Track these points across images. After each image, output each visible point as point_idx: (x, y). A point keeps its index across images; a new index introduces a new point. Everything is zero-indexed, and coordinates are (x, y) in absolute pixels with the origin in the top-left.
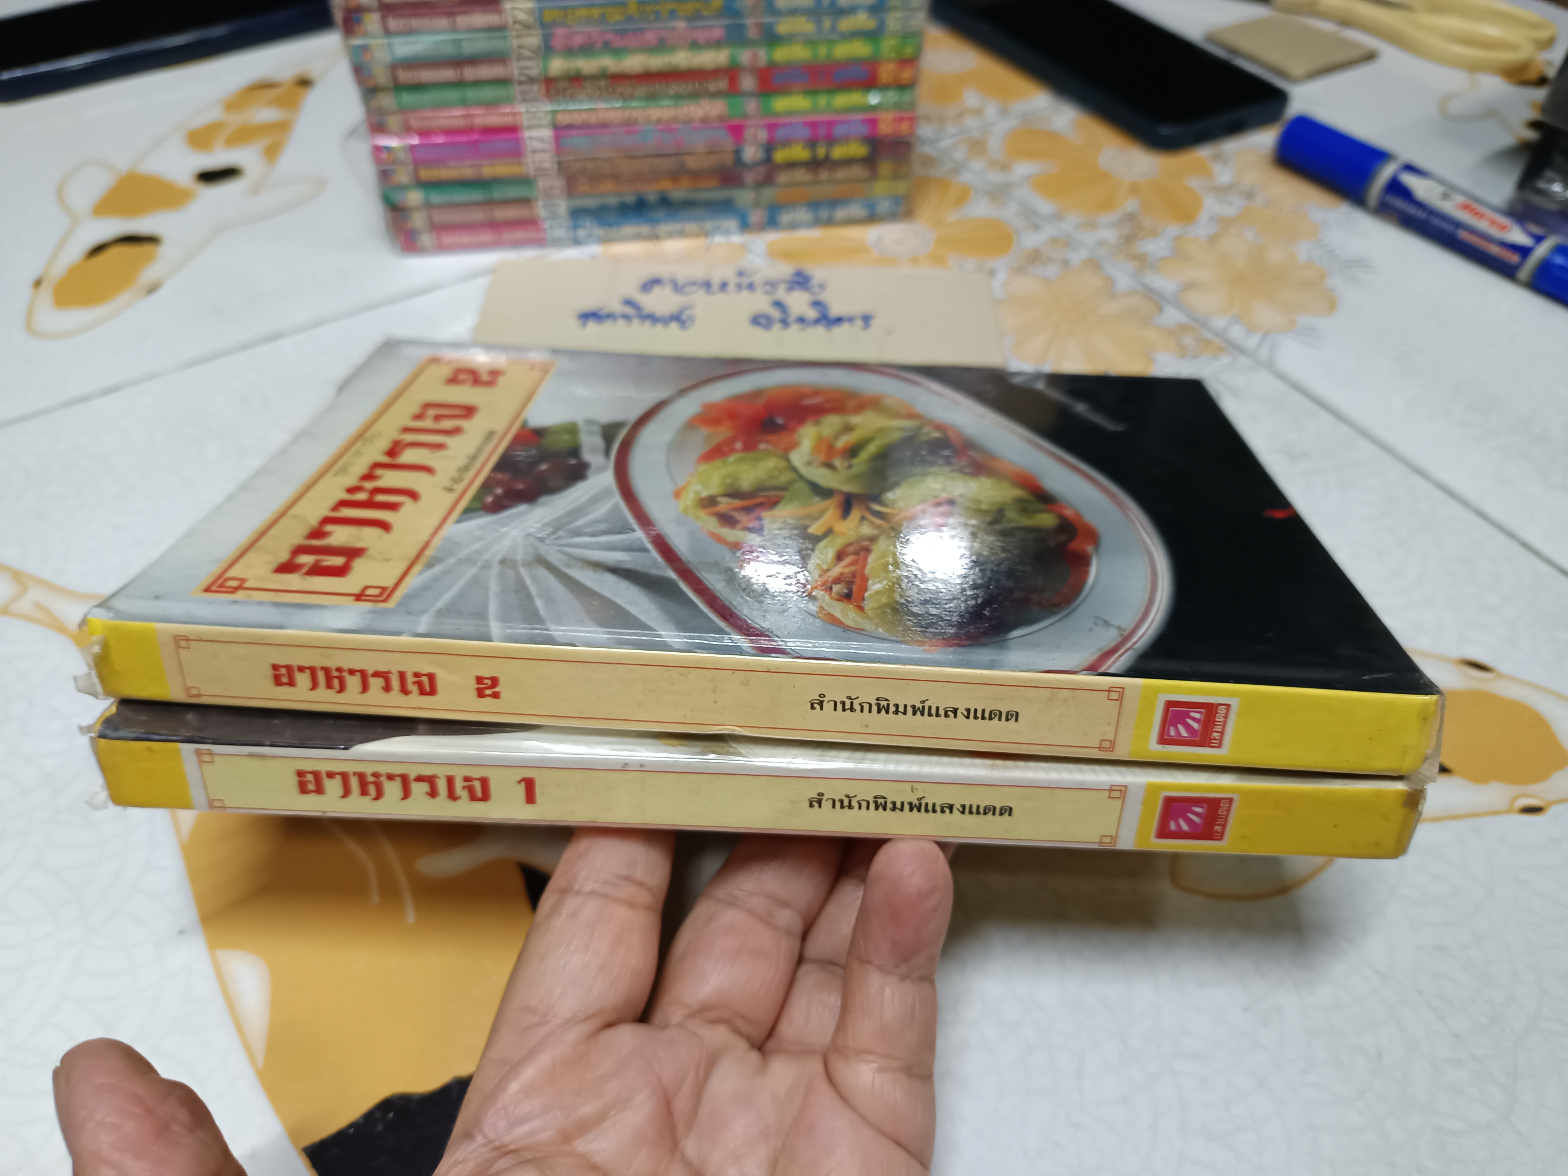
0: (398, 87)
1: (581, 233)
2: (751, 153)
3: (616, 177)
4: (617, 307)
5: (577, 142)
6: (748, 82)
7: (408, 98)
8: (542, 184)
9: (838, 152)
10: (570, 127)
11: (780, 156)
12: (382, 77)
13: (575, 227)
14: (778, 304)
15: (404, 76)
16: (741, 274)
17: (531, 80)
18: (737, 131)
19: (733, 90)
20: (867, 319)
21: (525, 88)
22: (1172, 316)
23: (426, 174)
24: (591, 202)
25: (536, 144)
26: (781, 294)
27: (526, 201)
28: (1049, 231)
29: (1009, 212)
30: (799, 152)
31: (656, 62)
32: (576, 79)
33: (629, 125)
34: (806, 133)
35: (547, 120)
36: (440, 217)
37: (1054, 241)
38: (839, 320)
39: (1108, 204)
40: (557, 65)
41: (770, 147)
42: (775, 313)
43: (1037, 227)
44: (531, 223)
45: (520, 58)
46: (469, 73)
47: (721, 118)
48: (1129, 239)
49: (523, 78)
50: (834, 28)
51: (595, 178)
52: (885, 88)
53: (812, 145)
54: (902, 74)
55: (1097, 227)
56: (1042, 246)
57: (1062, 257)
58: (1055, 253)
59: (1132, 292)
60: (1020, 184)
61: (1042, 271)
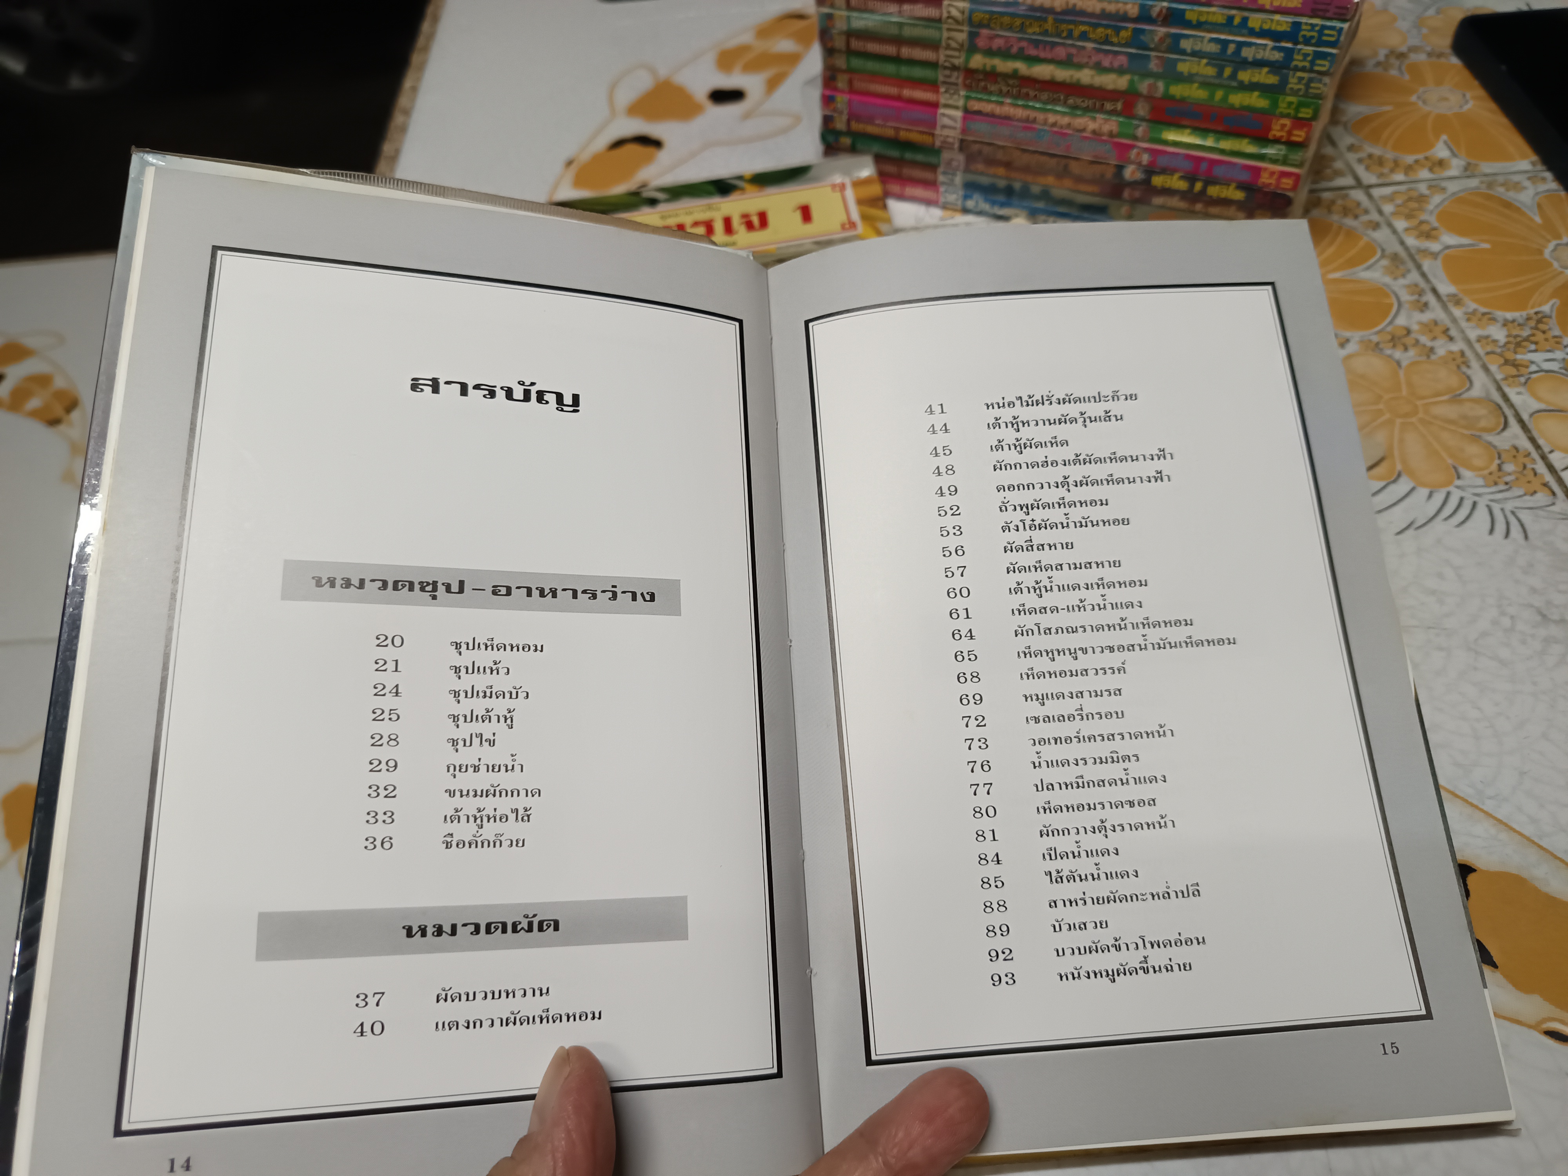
0: (850, 52)
1: (970, 204)
2: (1130, 173)
3: (1008, 165)
5: (981, 127)
6: (1142, 109)
7: (856, 63)
8: (946, 155)
9: (1213, 191)
10: (979, 113)
11: (1157, 181)
12: (839, 43)
13: (966, 197)
15: (855, 44)
17: (954, 68)
18: (1123, 149)
19: (1128, 112)
21: (947, 72)
22: (1511, 437)
23: (855, 126)
24: (985, 180)
25: (946, 121)
27: (933, 168)
28: (1434, 313)
29: (1402, 284)
30: (1177, 183)
31: (1062, 74)
32: (992, 75)
33: (1028, 124)
34: (1188, 165)
35: (961, 103)
40: (977, 61)
41: (1150, 171)
43: (1425, 306)
44: (932, 184)
45: (948, 47)
46: (906, 52)
47: (1111, 134)
49: (947, 64)
50: (1233, 76)
51: (991, 162)
52: (1277, 141)
53: (1191, 178)
54: (1296, 132)
55: (1494, 320)
56: (1415, 327)
57: (1429, 344)
58: (1424, 339)
59: (1486, 400)
60: (1435, 255)
61: (1398, 354)
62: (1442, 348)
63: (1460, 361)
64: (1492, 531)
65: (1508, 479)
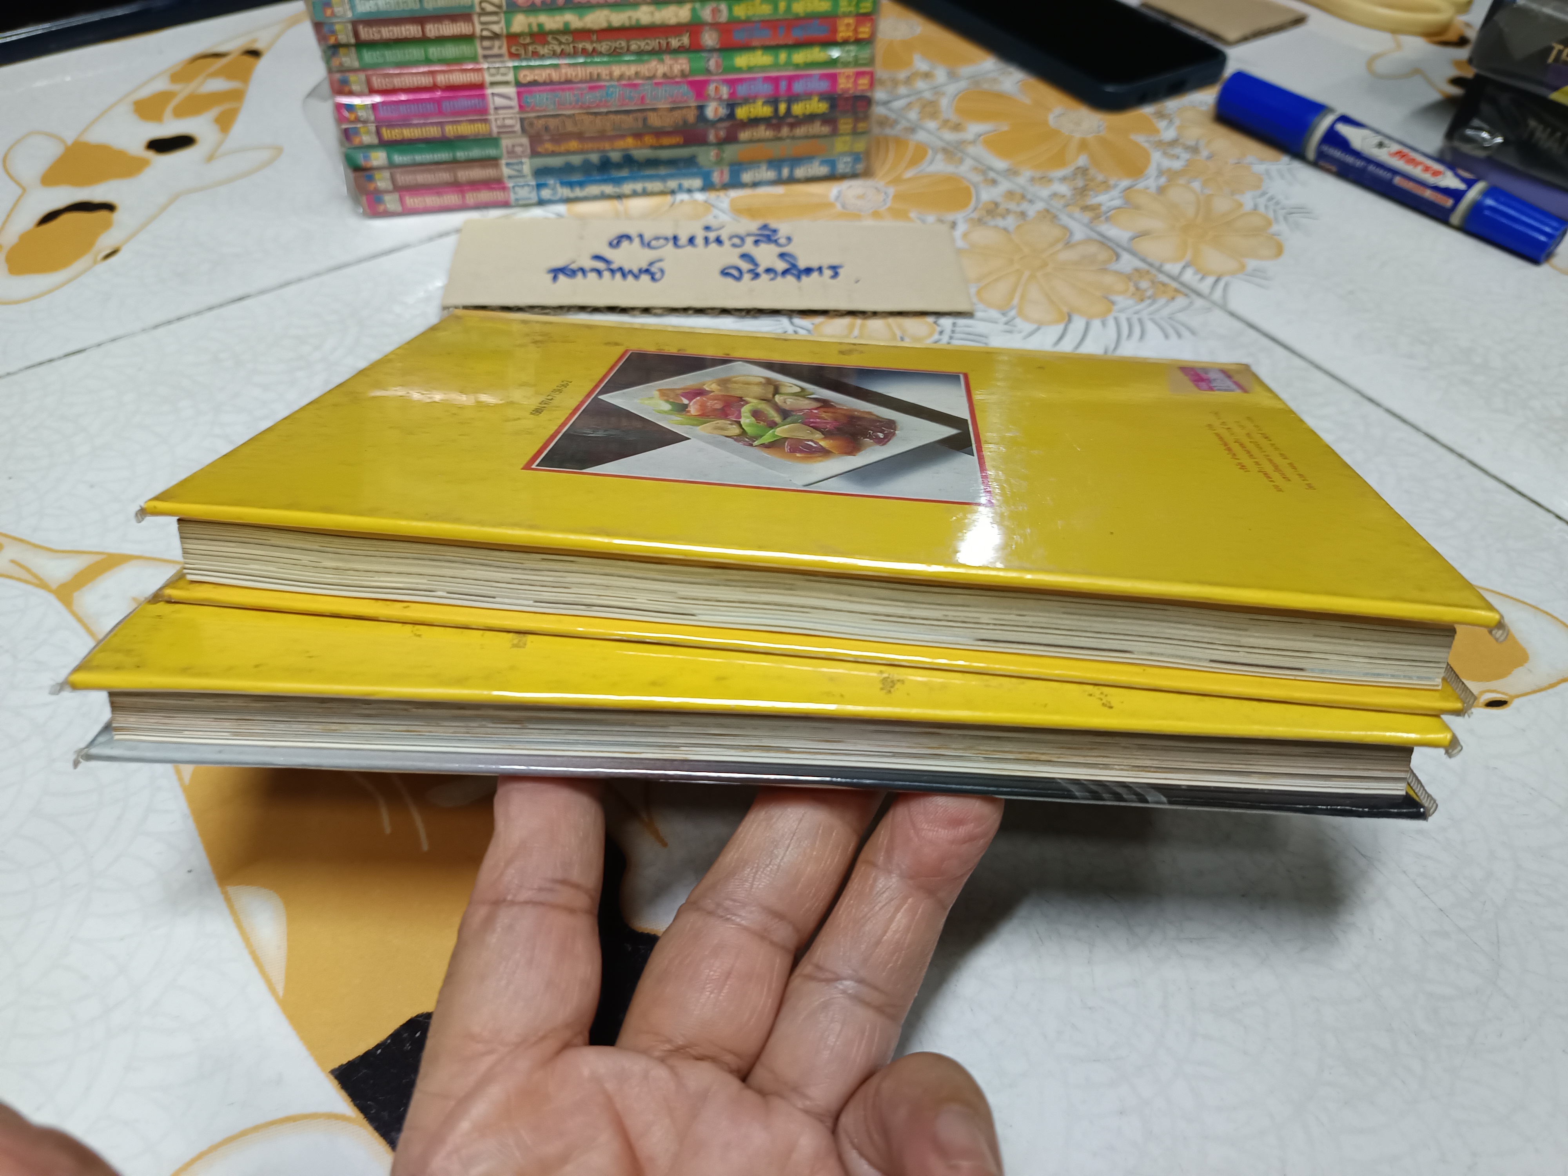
0: (361, 44)
1: (546, 193)
2: (712, 111)
3: (580, 136)
4: (589, 264)
5: (541, 99)
6: (709, 39)
7: (369, 56)
8: (506, 142)
9: (798, 109)
10: (534, 83)
11: (742, 113)
12: (345, 35)
13: (539, 186)
14: (745, 256)
15: (365, 33)
16: (707, 228)
17: (496, 36)
18: (699, 87)
19: (695, 48)
20: (835, 270)
21: (486, 43)
22: (1127, 262)
23: (387, 134)
24: (556, 162)
25: (499, 101)
26: (749, 247)
27: (493, 161)
28: (1005, 185)
29: (965, 169)
30: (762, 110)
31: (619, 18)
32: (540, 36)
33: (593, 84)
34: (767, 89)
35: (510, 77)
36: (403, 179)
37: (1010, 194)
38: (808, 271)
39: (1059, 160)
40: (520, 23)
41: (732, 106)
42: (745, 266)
43: (994, 182)
44: (497, 184)
45: (484, 12)
46: (432, 30)
47: (683, 74)
48: (1082, 192)
49: (485, 33)
51: (560, 137)
52: (845, 42)
53: (774, 102)
54: (861, 29)
55: (1050, 181)
56: (999, 200)
57: (1019, 209)
58: (1012, 206)
59: (1088, 240)
60: (973, 142)
61: (1001, 223)
62: (1032, 211)
63: (1048, 215)
64: (1167, 336)
65: (1149, 293)
